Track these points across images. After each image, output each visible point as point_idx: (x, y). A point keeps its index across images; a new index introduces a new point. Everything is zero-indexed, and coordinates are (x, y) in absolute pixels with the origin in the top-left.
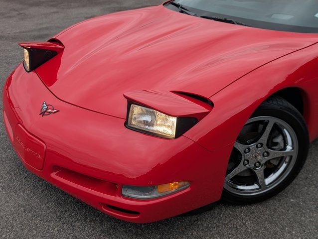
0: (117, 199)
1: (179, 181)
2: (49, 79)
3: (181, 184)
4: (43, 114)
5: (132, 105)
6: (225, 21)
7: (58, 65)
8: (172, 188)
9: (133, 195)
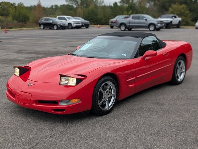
0: (58, 106)
1: (77, 98)
2: (25, 79)
3: (78, 100)
4: (29, 86)
5: (61, 78)
6: (92, 58)
7: (30, 73)
8: (75, 101)
9: (63, 104)
